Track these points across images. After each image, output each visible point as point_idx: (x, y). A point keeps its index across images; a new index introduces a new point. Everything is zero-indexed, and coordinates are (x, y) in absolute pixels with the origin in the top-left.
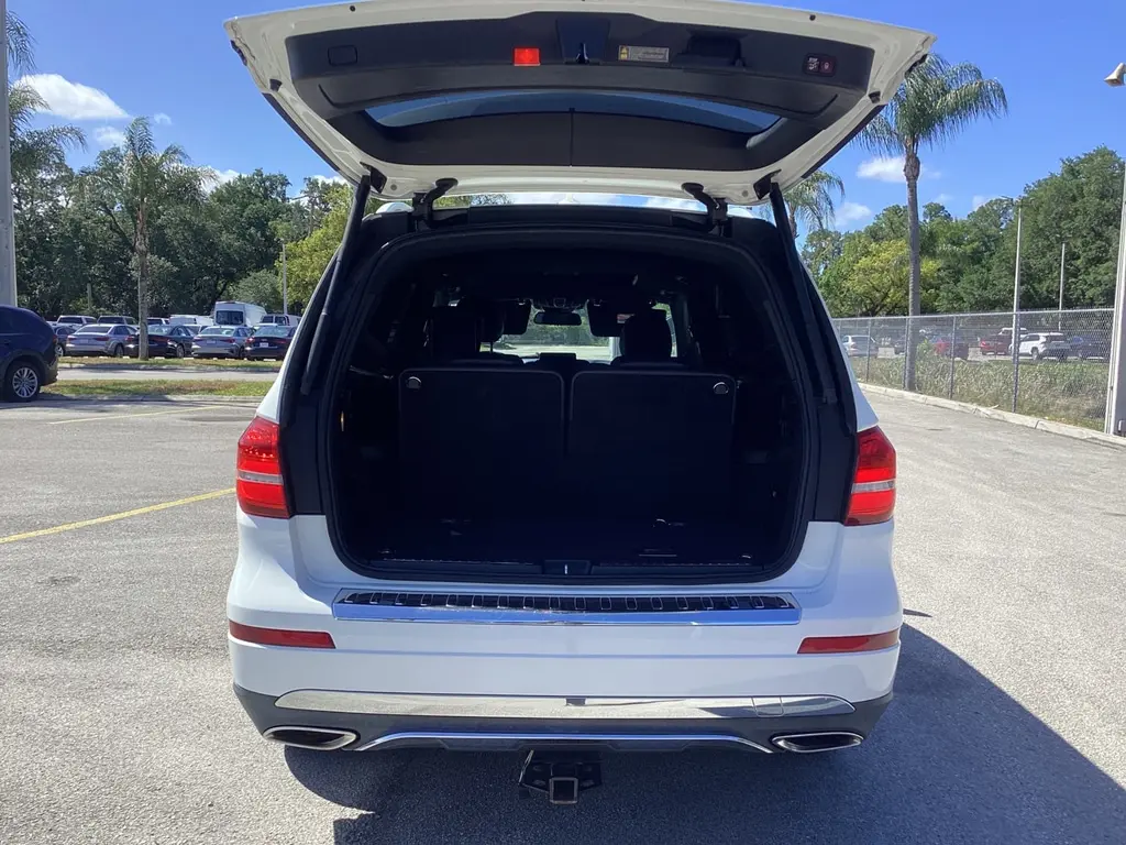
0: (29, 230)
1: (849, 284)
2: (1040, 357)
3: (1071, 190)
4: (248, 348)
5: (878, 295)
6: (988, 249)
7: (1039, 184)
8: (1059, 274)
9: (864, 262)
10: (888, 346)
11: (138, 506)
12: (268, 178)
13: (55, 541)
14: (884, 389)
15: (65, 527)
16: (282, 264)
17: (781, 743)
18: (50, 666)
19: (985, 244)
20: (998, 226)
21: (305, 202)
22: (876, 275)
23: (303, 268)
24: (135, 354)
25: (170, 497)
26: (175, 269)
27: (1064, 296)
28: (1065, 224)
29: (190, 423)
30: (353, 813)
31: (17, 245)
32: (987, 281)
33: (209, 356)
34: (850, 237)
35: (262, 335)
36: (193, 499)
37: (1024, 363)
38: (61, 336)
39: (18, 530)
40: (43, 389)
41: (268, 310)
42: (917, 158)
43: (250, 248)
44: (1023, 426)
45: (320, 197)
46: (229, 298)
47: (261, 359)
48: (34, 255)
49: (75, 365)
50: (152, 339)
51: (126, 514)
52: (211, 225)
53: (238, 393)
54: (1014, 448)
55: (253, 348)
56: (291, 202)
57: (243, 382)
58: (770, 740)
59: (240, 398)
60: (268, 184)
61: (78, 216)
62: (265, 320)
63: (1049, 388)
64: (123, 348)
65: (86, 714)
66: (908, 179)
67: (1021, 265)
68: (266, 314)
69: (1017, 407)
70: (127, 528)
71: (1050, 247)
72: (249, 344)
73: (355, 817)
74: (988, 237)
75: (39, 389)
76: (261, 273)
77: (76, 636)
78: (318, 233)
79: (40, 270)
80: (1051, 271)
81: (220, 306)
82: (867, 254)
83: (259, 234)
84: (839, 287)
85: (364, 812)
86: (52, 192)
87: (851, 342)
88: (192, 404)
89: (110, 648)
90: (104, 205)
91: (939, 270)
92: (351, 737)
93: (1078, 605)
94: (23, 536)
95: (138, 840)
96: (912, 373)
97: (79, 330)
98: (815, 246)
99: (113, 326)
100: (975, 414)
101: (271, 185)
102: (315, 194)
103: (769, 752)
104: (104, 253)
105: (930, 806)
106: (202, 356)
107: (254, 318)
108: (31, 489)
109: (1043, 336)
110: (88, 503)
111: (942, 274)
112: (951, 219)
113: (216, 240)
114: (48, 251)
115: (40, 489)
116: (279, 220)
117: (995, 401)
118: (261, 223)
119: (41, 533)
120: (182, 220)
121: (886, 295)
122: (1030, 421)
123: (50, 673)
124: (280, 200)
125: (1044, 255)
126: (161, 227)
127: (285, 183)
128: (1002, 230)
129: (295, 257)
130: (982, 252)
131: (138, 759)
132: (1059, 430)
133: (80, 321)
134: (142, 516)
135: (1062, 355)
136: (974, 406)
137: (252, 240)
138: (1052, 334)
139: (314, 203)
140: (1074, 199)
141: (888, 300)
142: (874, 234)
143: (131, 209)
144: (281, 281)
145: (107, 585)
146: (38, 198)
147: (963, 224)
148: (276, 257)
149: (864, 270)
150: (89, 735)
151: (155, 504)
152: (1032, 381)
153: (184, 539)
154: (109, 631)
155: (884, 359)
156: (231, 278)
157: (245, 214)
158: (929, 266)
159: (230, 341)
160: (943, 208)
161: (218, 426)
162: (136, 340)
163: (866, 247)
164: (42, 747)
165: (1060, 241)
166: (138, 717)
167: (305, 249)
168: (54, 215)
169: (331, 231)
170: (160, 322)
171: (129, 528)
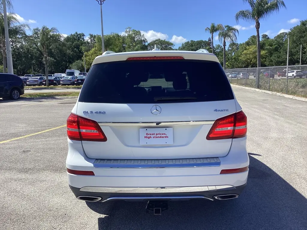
0: (16, 51)
1: (241, 58)
2: (295, 77)
3: (303, 29)
4: (76, 82)
5: (249, 61)
6: (280, 47)
7: (294, 28)
8: (300, 53)
9: (245, 51)
10: (252, 75)
11: (46, 129)
12: (79, 34)
13: (24, 140)
14: (250, 88)
15: (27, 136)
16: (84, 58)
17: (216, 198)
18: (23, 176)
19: (279, 45)
20: (283, 40)
21: (89, 41)
22: (248, 55)
23: (90, 59)
24: (45, 85)
25: (55, 126)
26: (55, 61)
27: (301, 59)
28: (302, 39)
29: (60, 105)
30: (103, 216)
31: (12, 56)
32: (280, 56)
33: (65, 85)
34: (241, 45)
35: (79, 79)
36: (61, 127)
37: (290, 79)
38: (25, 80)
39: (15, 137)
40: (21, 96)
41: (81, 71)
42: (259, 23)
43: (75, 54)
44: (289, 98)
45: (93, 39)
46: (70, 68)
47: (79, 85)
48: (17, 58)
49: (29, 89)
50: (50, 80)
51: (43, 132)
52: (64, 48)
53: (73, 95)
54: (285, 105)
55: (77, 82)
56: (86, 41)
57: (74, 92)
58: (213, 197)
59: (73, 97)
60: (79, 36)
61: (29, 47)
62: (80, 74)
63: (297, 86)
64: (42, 83)
65: (33, 189)
66: (257, 29)
67: (289, 51)
68: (80, 72)
69: (287, 92)
70: (43, 135)
71: (297, 46)
72: (76, 81)
73: (104, 217)
74: (280, 43)
75: (19, 96)
76: (79, 61)
77: (30, 167)
78: (93, 49)
79: (19, 62)
80: (298, 53)
81: (68, 71)
82: (246, 49)
83: (77, 50)
84: (238, 59)
85: (106, 216)
86: (21, 41)
87: (241, 75)
88: (60, 99)
89: (39, 170)
90: (35, 44)
91: (266, 53)
92: (100, 199)
93: (302, 151)
94: (16, 139)
95: (46, 225)
96: (258, 83)
97: (30, 79)
98: (231, 47)
99: (39, 77)
100: (276, 95)
101: (80, 36)
102: (92, 38)
103: (213, 200)
104: (36, 57)
105: (259, 211)
106: (63, 85)
107: (77, 73)
108: (17, 125)
109: (295, 71)
110: (33, 129)
111: (267, 54)
112: (269, 39)
113: (66, 52)
114: (21, 57)
115: (20, 125)
116: (83, 46)
117: (282, 91)
118: (78, 47)
119: (21, 138)
120: (56, 47)
121: (251, 61)
122: (291, 97)
123: (23, 178)
124: (83, 40)
125: (296, 48)
126: (51, 49)
127: (84, 35)
128: (284, 41)
129: (87, 56)
130: (278, 48)
131: (46, 202)
132: (299, 99)
133: (30, 76)
134: (47, 132)
135: (301, 76)
136: (275, 93)
137: (75, 52)
138: (298, 70)
139: (92, 41)
140: (304, 32)
141: (252, 62)
142: (248, 44)
143: (42, 44)
144: (84, 63)
145: (38, 152)
146: (17, 42)
147: (273, 40)
148: (82, 56)
149: (245, 54)
150: (33, 195)
151: (51, 128)
152: (292, 84)
153: (58, 138)
154: (39, 166)
155: (251, 79)
156: (71, 63)
157: (73, 45)
158: (263, 52)
159: (71, 80)
160: (267, 36)
161: (68, 105)
162: (45, 81)
163: (245, 47)
164: (21, 199)
165: (300, 44)
166: (46, 190)
167: (90, 54)
168: (22, 47)
169: (97, 49)
170: (52, 76)
171: (43, 136)
